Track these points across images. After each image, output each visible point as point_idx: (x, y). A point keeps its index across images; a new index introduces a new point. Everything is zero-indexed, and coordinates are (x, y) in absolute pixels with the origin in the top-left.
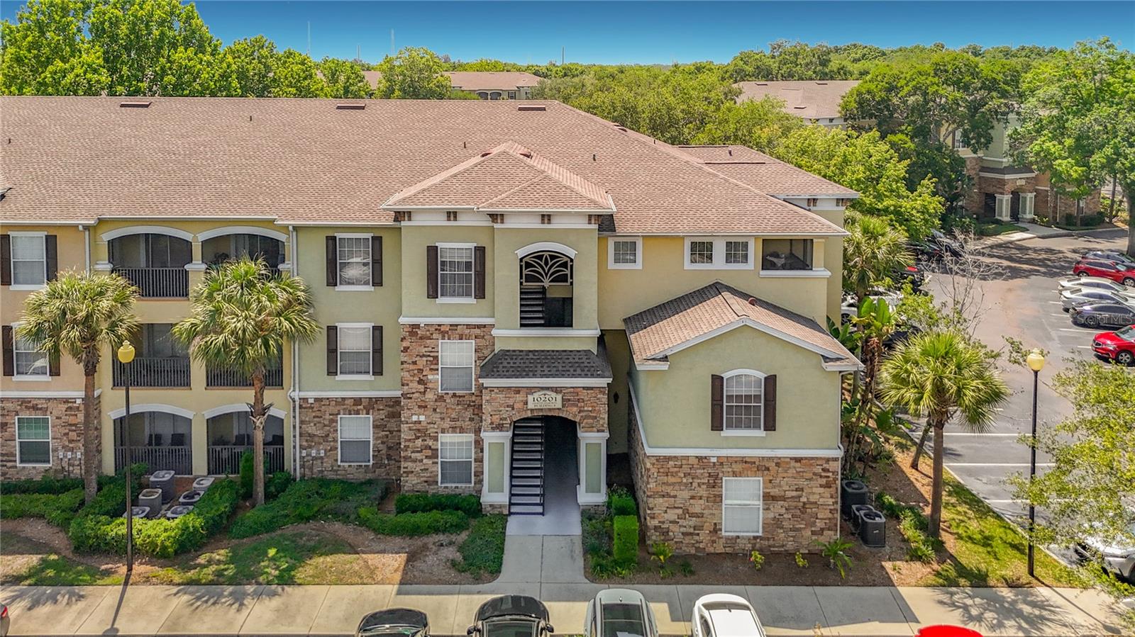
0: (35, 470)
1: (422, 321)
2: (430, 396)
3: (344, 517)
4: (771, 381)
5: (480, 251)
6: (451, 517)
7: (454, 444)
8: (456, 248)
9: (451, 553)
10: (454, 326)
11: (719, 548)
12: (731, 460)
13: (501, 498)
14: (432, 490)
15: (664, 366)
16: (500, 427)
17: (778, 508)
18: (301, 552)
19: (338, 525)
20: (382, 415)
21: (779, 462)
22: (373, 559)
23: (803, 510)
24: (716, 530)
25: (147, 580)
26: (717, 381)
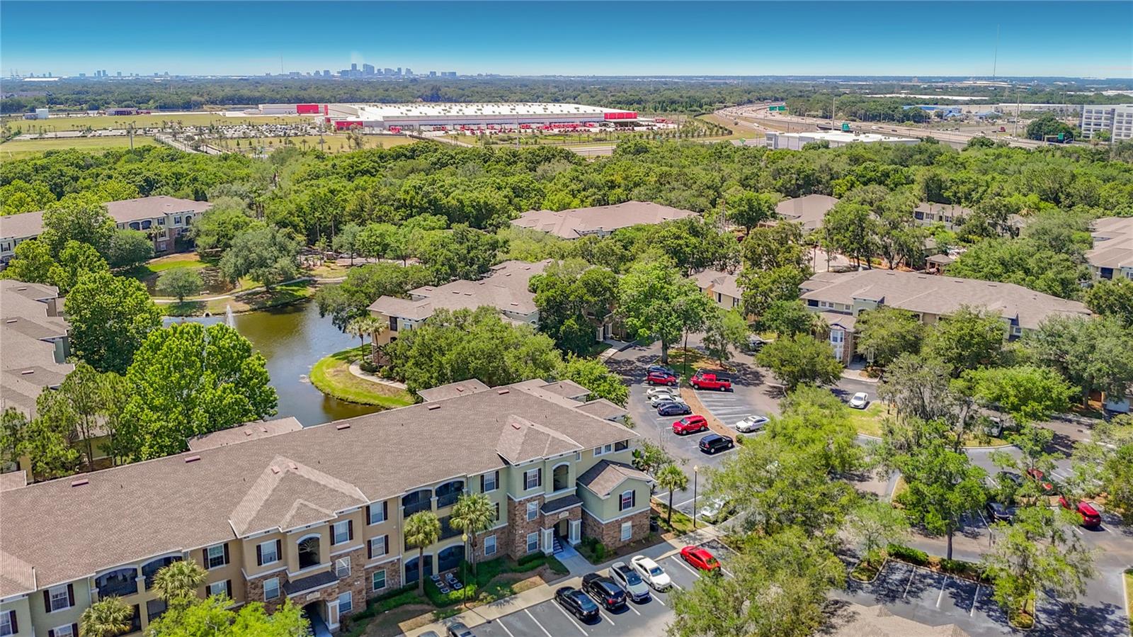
0: (381, 591)
1: (522, 499)
2: (525, 523)
3: (504, 572)
4: (634, 492)
5: (540, 470)
6: (540, 562)
7: (532, 537)
8: (532, 472)
9: (549, 571)
10: (532, 498)
11: (621, 545)
12: (624, 519)
13: (552, 550)
14: (526, 555)
15: (609, 496)
16: (550, 528)
17: (635, 528)
18: (508, 584)
19: (505, 575)
20: (499, 534)
21: (635, 515)
22: (531, 580)
23: (641, 527)
24: (620, 540)
25: (475, 607)
26: (621, 496)
